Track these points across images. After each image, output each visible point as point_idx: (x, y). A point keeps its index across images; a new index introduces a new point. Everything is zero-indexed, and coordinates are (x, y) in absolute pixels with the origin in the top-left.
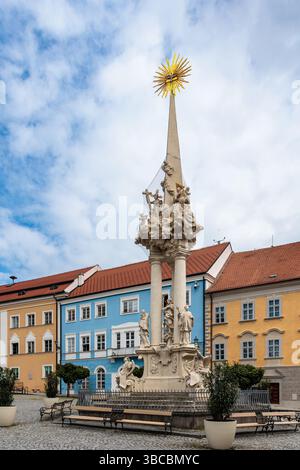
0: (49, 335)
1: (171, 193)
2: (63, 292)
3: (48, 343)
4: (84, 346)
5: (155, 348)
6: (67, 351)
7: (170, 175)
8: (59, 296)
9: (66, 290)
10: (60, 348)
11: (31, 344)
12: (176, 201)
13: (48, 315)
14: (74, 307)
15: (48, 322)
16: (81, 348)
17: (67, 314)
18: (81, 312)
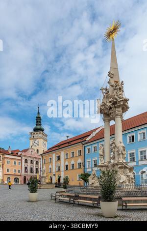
0: (80, 161)
1: (112, 86)
2: (85, 140)
3: (80, 164)
4: (95, 165)
5: (106, 164)
6: (87, 167)
7: (112, 78)
8: (83, 143)
9: (87, 140)
10: (84, 166)
11: (73, 165)
12: (115, 89)
13: (80, 151)
14: (90, 147)
15: (80, 155)
16: (93, 166)
17: (87, 150)
18: (93, 148)
